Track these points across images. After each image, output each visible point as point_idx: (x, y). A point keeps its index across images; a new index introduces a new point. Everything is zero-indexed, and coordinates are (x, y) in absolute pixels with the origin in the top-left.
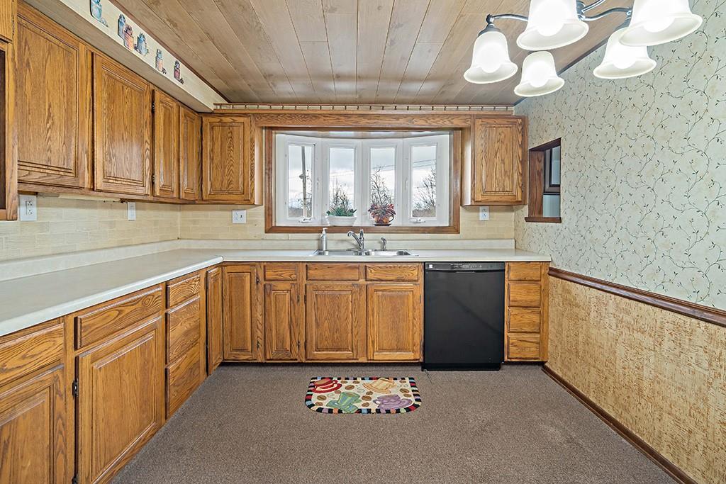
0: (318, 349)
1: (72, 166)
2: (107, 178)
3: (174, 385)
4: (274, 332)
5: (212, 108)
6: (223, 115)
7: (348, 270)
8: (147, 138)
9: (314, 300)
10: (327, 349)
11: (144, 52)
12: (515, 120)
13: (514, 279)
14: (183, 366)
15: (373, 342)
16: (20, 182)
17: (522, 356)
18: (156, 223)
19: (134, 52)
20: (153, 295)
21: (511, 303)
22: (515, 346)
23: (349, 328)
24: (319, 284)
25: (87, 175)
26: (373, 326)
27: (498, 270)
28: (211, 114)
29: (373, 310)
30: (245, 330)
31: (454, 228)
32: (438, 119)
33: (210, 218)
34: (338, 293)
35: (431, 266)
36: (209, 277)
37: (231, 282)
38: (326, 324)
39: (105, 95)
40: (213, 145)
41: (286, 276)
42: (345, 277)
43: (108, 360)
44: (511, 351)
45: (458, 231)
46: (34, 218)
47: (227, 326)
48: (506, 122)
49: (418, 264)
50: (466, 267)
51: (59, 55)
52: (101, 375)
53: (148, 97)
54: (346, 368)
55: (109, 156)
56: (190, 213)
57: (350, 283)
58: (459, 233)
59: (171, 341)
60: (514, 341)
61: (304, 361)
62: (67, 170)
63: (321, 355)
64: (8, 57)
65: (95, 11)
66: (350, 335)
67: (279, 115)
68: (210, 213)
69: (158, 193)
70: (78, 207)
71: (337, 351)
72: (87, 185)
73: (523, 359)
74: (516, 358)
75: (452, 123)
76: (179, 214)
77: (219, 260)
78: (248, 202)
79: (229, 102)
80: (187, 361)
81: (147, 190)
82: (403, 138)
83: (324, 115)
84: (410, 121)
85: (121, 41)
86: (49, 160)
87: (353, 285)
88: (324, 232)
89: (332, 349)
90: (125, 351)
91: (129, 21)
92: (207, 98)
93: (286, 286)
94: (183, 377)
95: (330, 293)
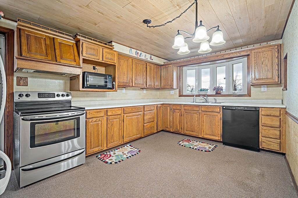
0: (187, 131)
1: (128, 82)
2: (135, 84)
3: (146, 129)
4: (175, 124)
5: (163, 64)
6: (166, 65)
7: (195, 107)
8: (145, 74)
9: (186, 116)
10: (189, 131)
11: (141, 56)
12: (274, 47)
13: (264, 114)
14: (149, 126)
15: (203, 131)
16: (118, 85)
17: (269, 148)
18: (151, 94)
19: (139, 57)
20: (140, 108)
21: (263, 125)
22: (265, 143)
23: (196, 125)
24: (187, 111)
25: (131, 84)
26: (204, 126)
27: (256, 111)
28: (163, 65)
29: (204, 121)
30: (168, 122)
31: (249, 95)
32: (234, 54)
33: (165, 93)
34: (192, 114)
35: (224, 107)
36: (158, 107)
37: (165, 109)
38: (189, 123)
39: (135, 67)
40: (164, 73)
41: (178, 108)
42: (195, 110)
43: (129, 117)
44: (263, 144)
45: (250, 96)
46: (125, 92)
47: (164, 120)
48: (268, 49)
49: (220, 107)
50: (239, 108)
51: (126, 62)
52: (128, 120)
53: (145, 65)
54: (196, 138)
55: (136, 79)
56: (161, 92)
57: (197, 111)
58: (251, 97)
59: (145, 119)
60: (264, 140)
61: (183, 133)
62: (127, 83)
63: (188, 133)
64: (116, 66)
65: (131, 52)
66: (196, 128)
67: (180, 62)
68: (165, 92)
69: (147, 86)
70: (133, 90)
71: (192, 132)
72: (131, 85)
73: (270, 149)
74: (266, 148)
75: (241, 54)
76: (158, 92)
77: (162, 103)
78: (172, 88)
79: (169, 61)
80: (150, 125)
81: (145, 86)
82: (228, 62)
83: (193, 60)
84: (222, 57)
85: (136, 56)
86: (124, 81)
87: (197, 112)
88: (195, 96)
89: (190, 131)
90: (133, 117)
91: (138, 51)
92: (161, 62)
93: (178, 111)
94: (148, 128)
95: (190, 114)
